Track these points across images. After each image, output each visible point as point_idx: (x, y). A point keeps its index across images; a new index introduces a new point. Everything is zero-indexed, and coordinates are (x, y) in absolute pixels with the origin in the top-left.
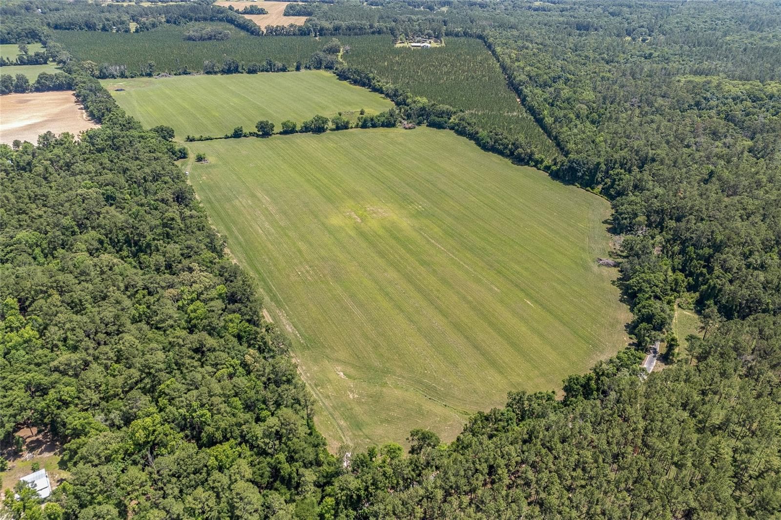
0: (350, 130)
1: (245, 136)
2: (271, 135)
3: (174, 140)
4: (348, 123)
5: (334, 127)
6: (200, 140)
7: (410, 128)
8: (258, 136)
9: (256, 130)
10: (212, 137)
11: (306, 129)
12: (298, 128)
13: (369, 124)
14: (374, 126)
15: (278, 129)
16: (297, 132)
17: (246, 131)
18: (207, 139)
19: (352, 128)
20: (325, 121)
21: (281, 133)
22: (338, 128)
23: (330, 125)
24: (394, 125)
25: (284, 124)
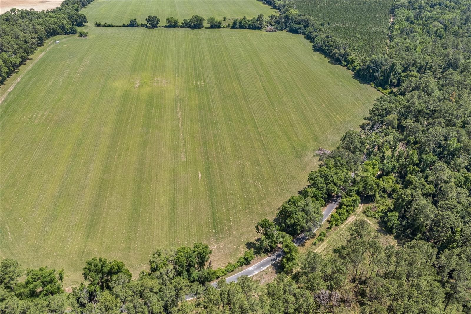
0: (221, 29)
1: (137, 26)
2: (157, 27)
3: (86, 24)
4: (220, 23)
5: (209, 25)
6: (104, 26)
7: (270, 32)
8: (147, 27)
9: (145, 22)
10: (113, 24)
11: (186, 25)
12: (180, 24)
13: (238, 26)
14: (241, 27)
15: (163, 22)
16: (178, 27)
17: (139, 22)
18: (109, 26)
19: (224, 27)
20: (202, 20)
21: (166, 27)
22: (212, 27)
23: (206, 24)
24: (259, 28)
25: (168, 20)
